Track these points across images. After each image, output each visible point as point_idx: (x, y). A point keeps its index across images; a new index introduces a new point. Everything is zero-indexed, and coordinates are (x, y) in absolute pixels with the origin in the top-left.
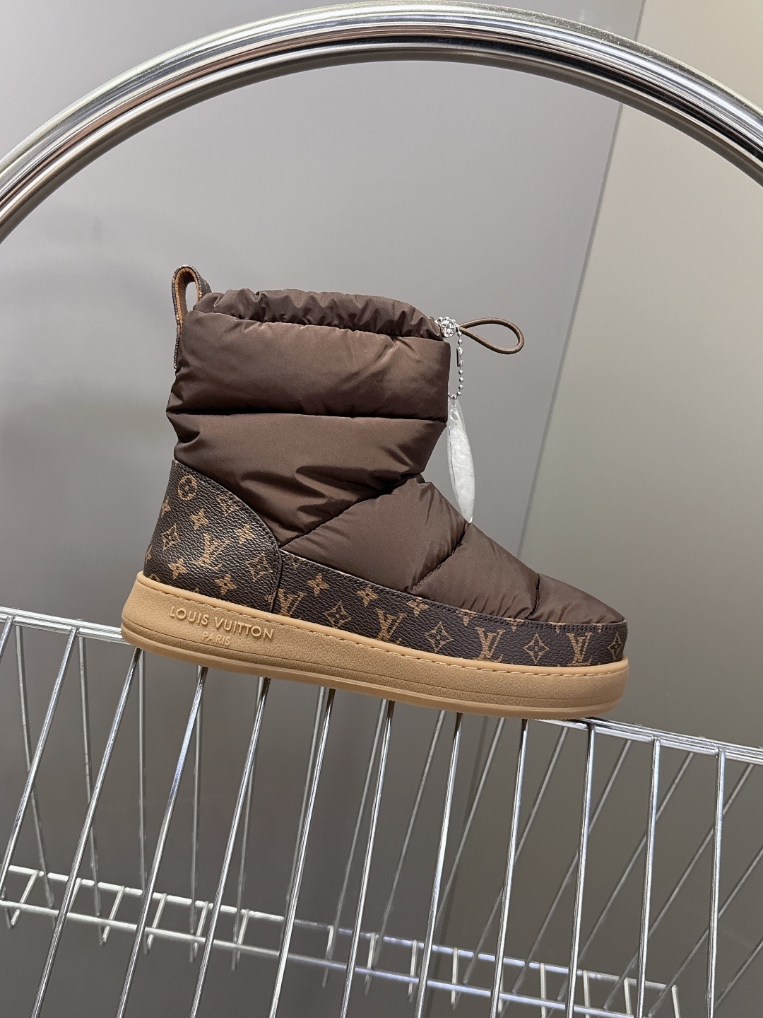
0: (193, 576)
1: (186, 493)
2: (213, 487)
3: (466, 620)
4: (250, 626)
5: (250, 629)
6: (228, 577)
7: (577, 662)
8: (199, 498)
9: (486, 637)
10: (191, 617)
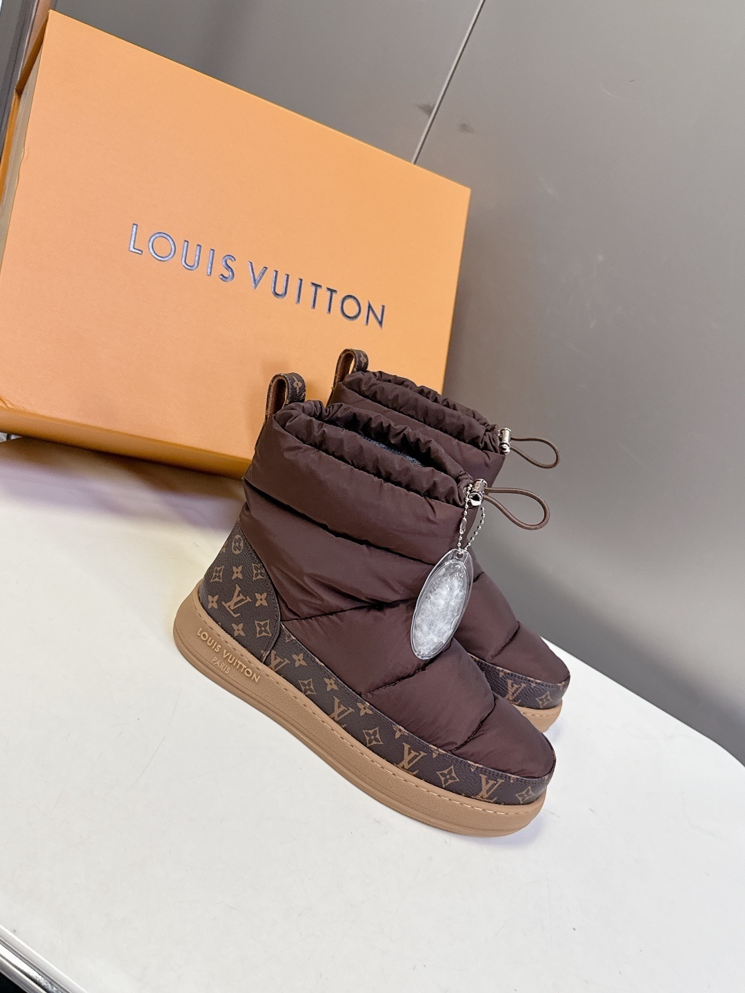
0: (220, 612)
2: (252, 555)
3: (398, 735)
5: (245, 669)
6: (241, 625)
7: (482, 797)
9: (410, 753)
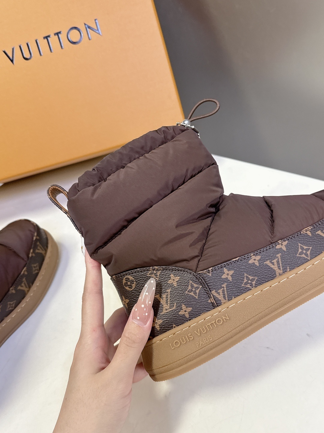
0: (167, 320)
1: (130, 286)
2: (141, 272)
4: (214, 321)
5: (215, 323)
6: (184, 307)
8: (138, 283)
10: (184, 341)
